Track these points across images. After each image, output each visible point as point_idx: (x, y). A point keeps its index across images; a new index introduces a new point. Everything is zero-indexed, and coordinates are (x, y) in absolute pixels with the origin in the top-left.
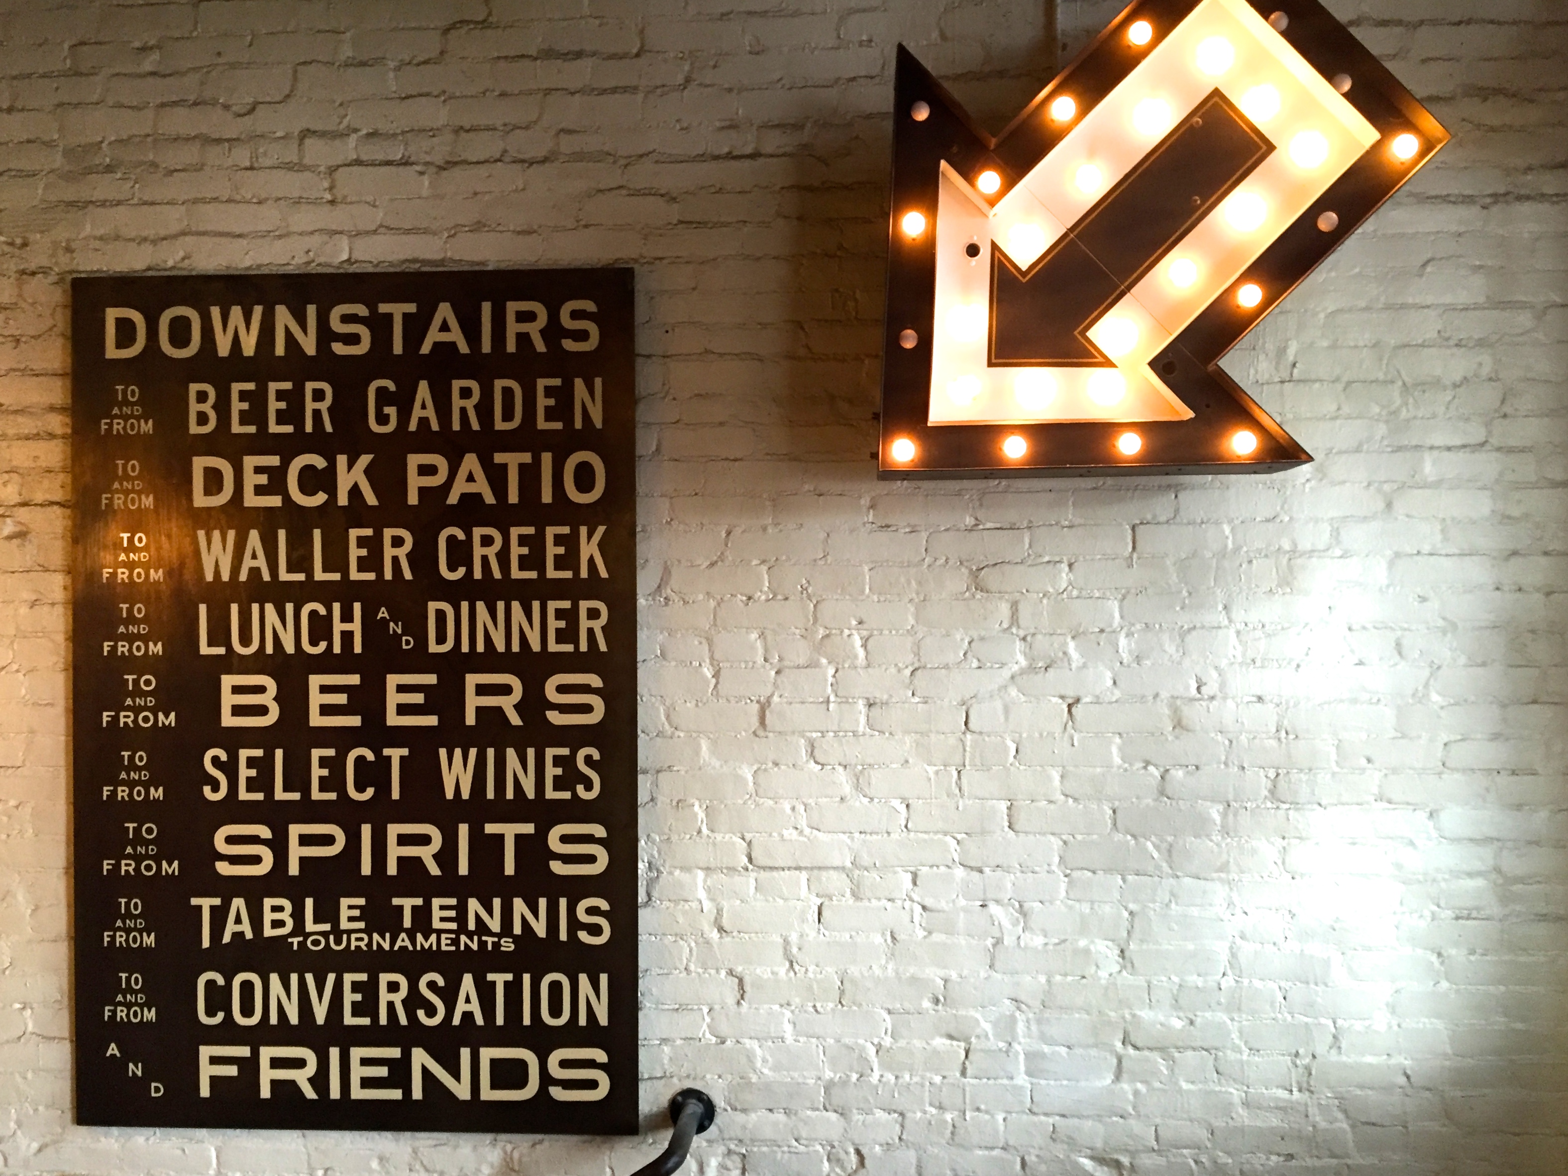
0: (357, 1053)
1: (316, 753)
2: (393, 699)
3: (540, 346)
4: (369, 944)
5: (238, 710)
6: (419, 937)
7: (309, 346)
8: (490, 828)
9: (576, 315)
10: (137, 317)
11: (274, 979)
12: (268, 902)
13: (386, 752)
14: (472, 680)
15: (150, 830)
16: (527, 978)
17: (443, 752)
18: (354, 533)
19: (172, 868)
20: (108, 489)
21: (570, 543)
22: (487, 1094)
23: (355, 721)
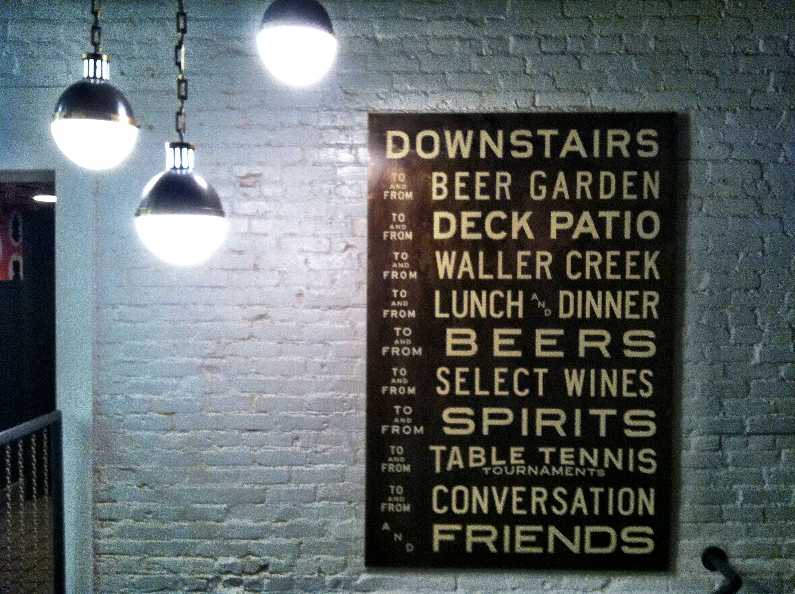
0: (519, 529)
1: (497, 371)
2: (539, 342)
3: (626, 154)
4: (526, 472)
5: (455, 347)
6: (554, 469)
7: (499, 152)
8: (593, 412)
9: (646, 137)
10: (405, 137)
11: (475, 490)
12: (472, 449)
13: (536, 370)
14: (583, 333)
15: (408, 410)
16: (611, 491)
17: (566, 371)
18: (520, 254)
19: (419, 430)
20: (388, 229)
21: (640, 260)
22: (588, 549)
23: (518, 354)
